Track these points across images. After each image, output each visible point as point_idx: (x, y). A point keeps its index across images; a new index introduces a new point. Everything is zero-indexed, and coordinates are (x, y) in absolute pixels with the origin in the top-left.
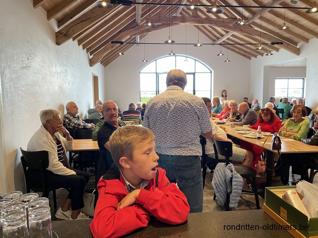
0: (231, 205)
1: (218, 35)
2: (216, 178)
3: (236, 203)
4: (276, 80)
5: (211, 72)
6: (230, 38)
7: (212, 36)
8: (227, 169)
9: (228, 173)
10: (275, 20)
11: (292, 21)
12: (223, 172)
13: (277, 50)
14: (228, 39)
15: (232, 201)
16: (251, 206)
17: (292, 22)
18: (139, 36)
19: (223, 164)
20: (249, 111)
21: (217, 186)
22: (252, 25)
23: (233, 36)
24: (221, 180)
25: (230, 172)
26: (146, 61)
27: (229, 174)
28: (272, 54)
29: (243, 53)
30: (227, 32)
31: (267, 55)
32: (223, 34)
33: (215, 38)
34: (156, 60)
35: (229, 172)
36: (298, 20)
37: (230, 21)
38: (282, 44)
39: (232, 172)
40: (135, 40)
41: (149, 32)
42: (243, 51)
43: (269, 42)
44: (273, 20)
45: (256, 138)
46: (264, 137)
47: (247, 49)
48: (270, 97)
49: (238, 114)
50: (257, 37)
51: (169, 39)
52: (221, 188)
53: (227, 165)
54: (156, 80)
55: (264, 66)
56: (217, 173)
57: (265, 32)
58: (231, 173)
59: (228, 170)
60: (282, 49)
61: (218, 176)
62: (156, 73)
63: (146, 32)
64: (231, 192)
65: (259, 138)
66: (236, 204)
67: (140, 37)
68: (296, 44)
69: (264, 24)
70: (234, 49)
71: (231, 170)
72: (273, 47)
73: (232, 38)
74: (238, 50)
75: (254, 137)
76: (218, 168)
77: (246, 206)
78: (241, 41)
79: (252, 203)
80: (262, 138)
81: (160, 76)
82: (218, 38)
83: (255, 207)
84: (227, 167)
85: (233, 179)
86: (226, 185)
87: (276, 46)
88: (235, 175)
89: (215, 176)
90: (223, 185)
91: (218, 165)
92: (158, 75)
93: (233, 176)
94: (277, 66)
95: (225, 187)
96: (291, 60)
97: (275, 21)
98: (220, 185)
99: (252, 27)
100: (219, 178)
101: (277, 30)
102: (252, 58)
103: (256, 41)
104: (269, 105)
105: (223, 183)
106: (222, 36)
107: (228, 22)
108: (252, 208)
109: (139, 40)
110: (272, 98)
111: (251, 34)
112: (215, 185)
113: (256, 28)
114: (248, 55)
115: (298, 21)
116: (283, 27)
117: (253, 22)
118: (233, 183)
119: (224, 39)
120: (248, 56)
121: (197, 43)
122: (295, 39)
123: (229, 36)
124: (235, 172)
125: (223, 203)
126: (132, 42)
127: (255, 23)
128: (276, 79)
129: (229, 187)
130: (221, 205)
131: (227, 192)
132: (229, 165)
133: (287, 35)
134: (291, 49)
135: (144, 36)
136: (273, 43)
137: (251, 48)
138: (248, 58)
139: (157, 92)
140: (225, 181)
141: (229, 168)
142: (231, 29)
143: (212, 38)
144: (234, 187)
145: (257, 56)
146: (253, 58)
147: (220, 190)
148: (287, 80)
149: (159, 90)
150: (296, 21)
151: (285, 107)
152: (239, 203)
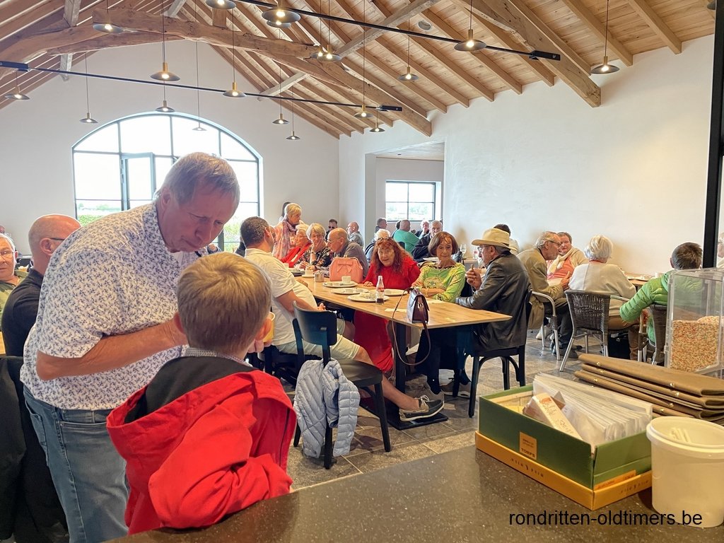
0: (337, 452)
1: (271, 78)
2: (303, 396)
3: (346, 443)
4: (387, 184)
5: (257, 161)
6: (296, 86)
7: (256, 78)
8: (326, 373)
9: (329, 382)
10: (388, 59)
11: (420, 64)
12: (317, 380)
13: (390, 122)
14: (293, 89)
15: (339, 442)
16: (373, 446)
17: (420, 66)
18: (70, 55)
19: (316, 361)
20: (349, 246)
21: (306, 415)
22: (344, 65)
23: (303, 82)
24: (313, 400)
25: (333, 378)
26: (91, 122)
27: (331, 383)
28: (381, 130)
29: (324, 123)
30: (291, 73)
31: (373, 131)
32: (282, 77)
33: (262, 84)
34: (118, 122)
35: (330, 379)
36: (431, 64)
37: (300, 49)
38: (401, 110)
39: (337, 377)
40: (59, 65)
41: (103, 46)
42: (324, 119)
43: (377, 105)
44: (384, 59)
45: (375, 302)
46: (387, 298)
47: (333, 114)
48: (377, 220)
49: (328, 254)
50: (354, 91)
51: (164, 70)
52: (315, 418)
53: (325, 363)
54: (121, 172)
55: (366, 155)
56: (305, 385)
57: (368, 82)
58: (336, 381)
59: (328, 375)
60: (400, 120)
61: (308, 390)
62: (121, 154)
63: (92, 47)
64: (336, 423)
65: (380, 301)
66: (347, 448)
67: (74, 57)
68: (425, 112)
69: (369, 66)
70: (306, 112)
71: (335, 373)
72: (384, 116)
73: (301, 88)
74: (313, 116)
75: (369, 300)
76: (307, 373)
77: (363, 448)
78: (321, 96)
79: (374, 439)
80: (385, 301)
81: (131, 161)
82: (272, 85)
83: (380, 446)
84: (326, 367)
85: (341, 393)
86: (326, 409)
87: (389, 113)
88: (344, 384)
89: (301, 393)
90: (319, 409)
91: (304, 366)
92: (126, 160)
93: (341, 387)
94: (390, 155)
95: (322, 414)
96: (415, 146)
97: (388, 61)
98: (313, 410)
99: (344, 69)
100: (309, 395)
101: (392, 82)
102: (340, 135)
103: (350, 100)
104: (382, 233)
105: (318, 405)
106: (281, 80)
107: (295, 52)
108: (375, 449)
109: (69, 64)
110: (380, 221)
111: (343, 84)
112: (301, 412)
113: (351, 72)
114: (334, 128)
115: (429, 67)
116: (405, 75)
117: (346, 58)
118: (341, 402)
119: (285, 88)
120: (334, 131)
121: (232, 89)
122: (424, 102)
123: (294, 82)
124: (343, 377)
125: (318, 451)
126: (52, 69)
127: (350, 60)
128: (387, 182)
129: (332, 411)
130: (314, 456)
131: (328, 424)
132: (330, 363)
133: (409, 93)
134: (417, 122)
135: (86, 56)
136: (385, 108)
137: (341, 113)
138: (333, 135)
139: (126, 203)
140: (323, 400)
141: (330, 370)
142: (301, 66)
143: (257, 82)
144: (342, 410)
145: (352, 132)
146: (343, 136)
147: (312, 422)
148: (406, 184)
149: (131, 198)
150: (427, 65)
151: (406, 239)
152: (351, 445)
